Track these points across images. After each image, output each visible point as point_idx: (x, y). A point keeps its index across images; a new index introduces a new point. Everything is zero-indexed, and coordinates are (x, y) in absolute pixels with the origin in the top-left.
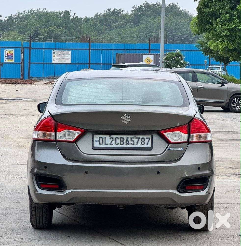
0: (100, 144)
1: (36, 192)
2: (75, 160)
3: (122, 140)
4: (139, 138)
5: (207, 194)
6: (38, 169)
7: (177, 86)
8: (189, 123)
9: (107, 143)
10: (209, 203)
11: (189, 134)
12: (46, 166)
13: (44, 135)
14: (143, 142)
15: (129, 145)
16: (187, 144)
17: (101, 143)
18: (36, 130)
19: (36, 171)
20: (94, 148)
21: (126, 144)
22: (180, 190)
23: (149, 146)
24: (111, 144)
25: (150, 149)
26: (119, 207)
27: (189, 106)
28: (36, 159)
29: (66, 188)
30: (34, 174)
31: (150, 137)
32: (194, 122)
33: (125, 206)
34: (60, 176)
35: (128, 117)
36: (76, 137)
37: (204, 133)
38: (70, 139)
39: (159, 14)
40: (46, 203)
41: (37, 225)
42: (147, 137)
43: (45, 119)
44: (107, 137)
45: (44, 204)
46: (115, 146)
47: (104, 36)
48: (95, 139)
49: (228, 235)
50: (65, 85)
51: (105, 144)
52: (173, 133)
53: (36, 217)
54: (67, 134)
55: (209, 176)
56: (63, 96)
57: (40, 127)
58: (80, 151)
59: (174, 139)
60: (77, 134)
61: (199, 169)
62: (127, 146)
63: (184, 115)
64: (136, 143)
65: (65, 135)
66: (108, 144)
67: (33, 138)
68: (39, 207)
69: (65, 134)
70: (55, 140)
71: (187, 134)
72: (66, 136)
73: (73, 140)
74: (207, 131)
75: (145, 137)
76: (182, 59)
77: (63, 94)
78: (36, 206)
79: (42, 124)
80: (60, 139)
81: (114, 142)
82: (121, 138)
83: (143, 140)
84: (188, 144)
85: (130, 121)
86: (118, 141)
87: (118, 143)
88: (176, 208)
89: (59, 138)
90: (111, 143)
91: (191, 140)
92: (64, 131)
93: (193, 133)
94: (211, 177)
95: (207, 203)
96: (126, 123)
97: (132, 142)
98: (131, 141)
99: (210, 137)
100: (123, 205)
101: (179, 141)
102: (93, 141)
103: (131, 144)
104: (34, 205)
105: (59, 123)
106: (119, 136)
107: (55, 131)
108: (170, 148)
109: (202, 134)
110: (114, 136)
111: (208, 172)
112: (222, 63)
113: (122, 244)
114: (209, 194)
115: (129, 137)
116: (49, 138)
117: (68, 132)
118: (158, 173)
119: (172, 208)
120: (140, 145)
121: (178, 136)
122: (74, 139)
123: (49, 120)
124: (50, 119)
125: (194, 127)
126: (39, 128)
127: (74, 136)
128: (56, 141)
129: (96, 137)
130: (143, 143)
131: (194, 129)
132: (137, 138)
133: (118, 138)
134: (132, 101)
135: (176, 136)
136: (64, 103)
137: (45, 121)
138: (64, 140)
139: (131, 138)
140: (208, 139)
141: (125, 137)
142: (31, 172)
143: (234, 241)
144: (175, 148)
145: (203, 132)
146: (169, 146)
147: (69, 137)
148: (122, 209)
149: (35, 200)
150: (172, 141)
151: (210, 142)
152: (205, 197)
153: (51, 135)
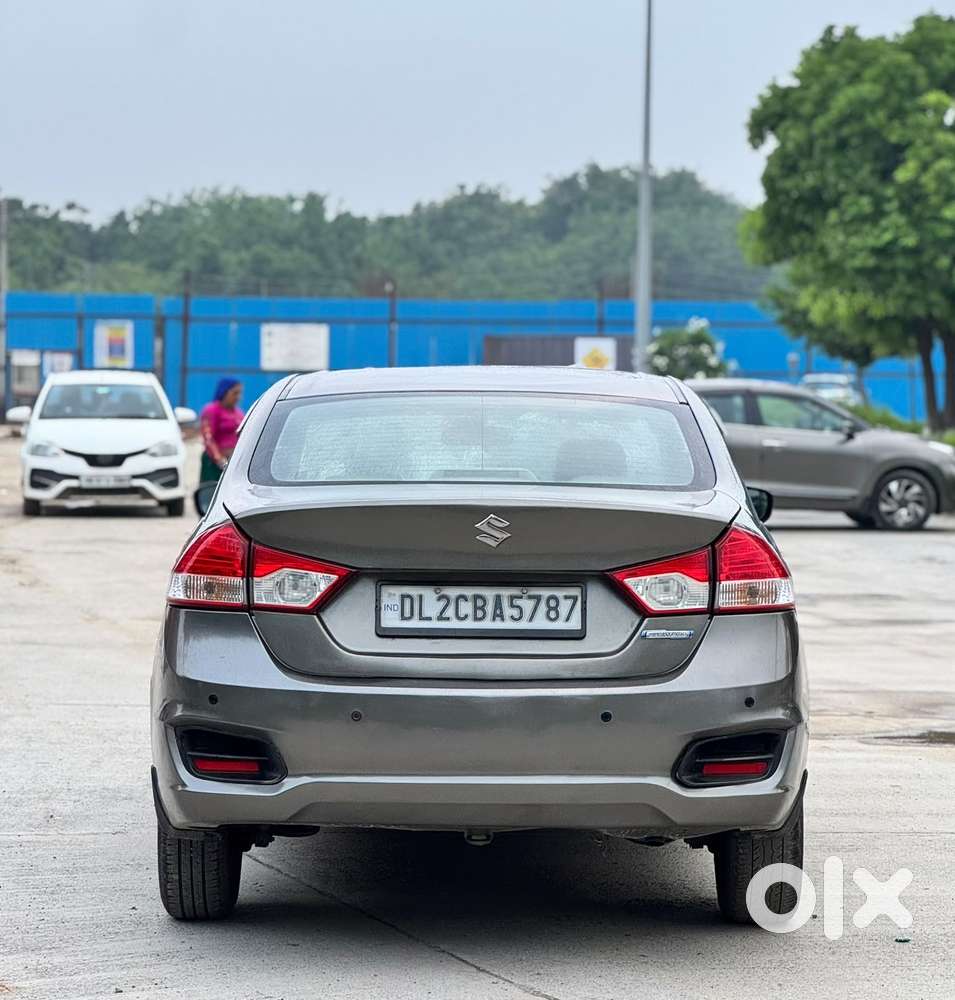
0: (403, 618)
1: (180, 788)
2: (317, 672)
3: (480, 603)
4: (538, 598)
5: (780, 791)
6: (187, 706)
7: (675, 420)
8: (713, 544)
9: (426, 614)
10: (785, 823)
11: (713, 581)
12: (214, 694)
13: (209, 588)
14: (553, 610)
15: (503, 620)
16: (708, 616)
17: (407, 614)
18: (179, 569)
19: (179, 713)
20: (384, 634)
21: (494, 619)
22: (685, 779)
23: (575, 624)
24: (440, 618)
25: (578, 636)
26: (469, 837)
27: (715, 489)
28: (180, 672)
29: (285, 774)
30: (171, 725)
31: (576, 592)
32: (730, 541)
33: (491, 834)
34: (263, 732)
35: (501, 525)
36: (318, 594)
37: (767, 580)
38: (297, 600)
39: (634, 201)
40: (216, 826)
41: (182, 907)
42: (565, 593)
43: (213, 532)
44: (429, 594)
45: (207, 832)
46: (454, 624)
47: (442, 276)
48: (385, 600)
49: (856, 940)
50: (285, 417)
51: (421, 618)
52: (657, 581)
53: (180, 879)
54: (287, 584)
55: (786, 730)
56: (275, 454)
57: (196, 562)
58: (332, 642)
59: (662, 599)
60: (322, 582)
61: (749, 702)
62: (498, 625)
63: (696, 516)
64: (527, 613)
65: (280, 588)
66: (429, 619)
67: (169, 600)
68: (191, 841)
69: (280, 585)
70: (246, 603)
71: (707, 584)
72: (286, 592)
73: (308, 605)
74: (776, 572)
75: (560, 593)
76: (713, 351)
77: (277, 448)
78: (179, 840)
79: (202, 551)
80: (264, 602)
81: (451, 612)
82: (476, 597)
83: (553, 603)
84: (711, 618)
85: (505, 536)
86: (466, 608)
87: (466, 616)
88: (671, 840)
89: (260, 598)
90: (441, 614)
91: (722, 602)
92: (275, 574)
93: (728, 578)
94: (790, 733)
95: (779, 824)
96: (493, 544)
97: (515, 613)
98: (512, 606)
99: (787, 594)
100: (485, 831)
101: (680, 607)
102: (378, 610)
103: (512, 617)
104: (172, 834)
105: (261, 544)
106: (469, 592)
107: (248, 573)
108: (649, 632)
109: (761, 581)
110: (453, 592)
111: (779, 714)
112: (849, 365)
113: (483, 971)
114: (787, 790)
115: (506, 593)
116: (225, 599)
117: (291, 577)
118: (606, 717)
119: (656, 841)
120: (541, 623)
121: (675, 589)
122: (314, 600)
123: (227, 535)
124: (230, 531)
125: (731, 558)
126: (190, 564)
127: (314, 592)
128: (250, 607)
129: (390, 595)
130: (553, 614)
131: (731, 564)
132: (530, 597)
133: (465, 598)
134: (515, 469)
135: (667, 590)
136: (278, 478)
137: (211, 538)
138: (277, 603)
139: (512, 598)
140: (782, 601)
141: (489, 593)
142: (162, 719)
143: (877, 956)
144: (664, 631)
145: (763, 576)
146: (643, 625)
147: (295, 594)
148: (481, 844)
149: (177, 818)
150: (654, 606)
151: (788, 612)
152: (773, 801)
153: (233, 589)
